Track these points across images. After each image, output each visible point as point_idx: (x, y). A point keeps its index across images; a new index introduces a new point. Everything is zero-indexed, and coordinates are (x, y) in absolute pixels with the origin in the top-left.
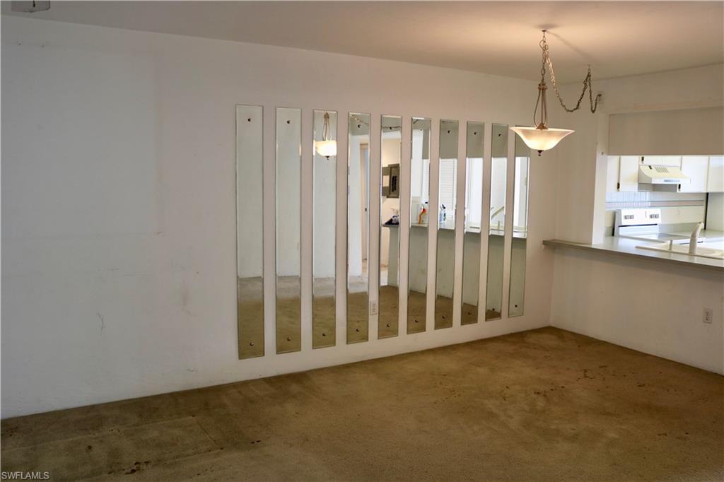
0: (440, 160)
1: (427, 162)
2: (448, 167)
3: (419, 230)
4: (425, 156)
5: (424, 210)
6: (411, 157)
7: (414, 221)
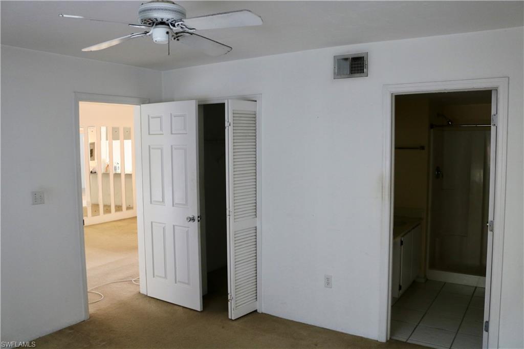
0: (114, 141)
1: (108, 141)
2: (116, 144)
3: (106, 175)
4: (107, 139)
5: (108, 165)
6: (101, 140)
7: (103, 171)
